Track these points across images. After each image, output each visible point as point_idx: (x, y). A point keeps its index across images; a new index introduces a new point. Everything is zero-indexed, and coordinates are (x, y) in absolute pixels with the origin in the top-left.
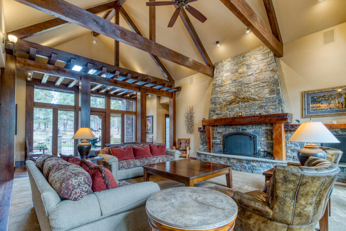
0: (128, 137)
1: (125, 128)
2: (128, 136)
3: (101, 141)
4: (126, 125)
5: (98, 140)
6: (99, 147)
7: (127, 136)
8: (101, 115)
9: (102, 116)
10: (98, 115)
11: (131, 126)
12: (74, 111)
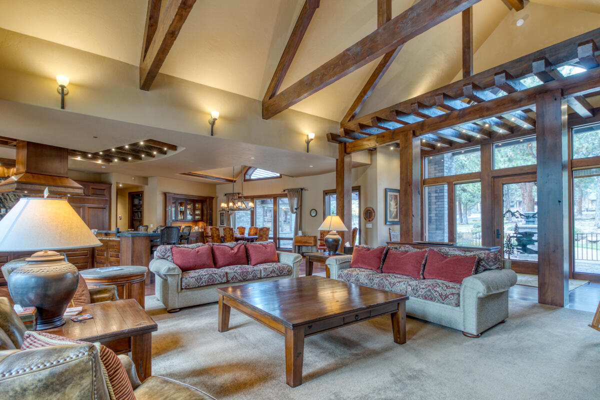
12: (480, 181)
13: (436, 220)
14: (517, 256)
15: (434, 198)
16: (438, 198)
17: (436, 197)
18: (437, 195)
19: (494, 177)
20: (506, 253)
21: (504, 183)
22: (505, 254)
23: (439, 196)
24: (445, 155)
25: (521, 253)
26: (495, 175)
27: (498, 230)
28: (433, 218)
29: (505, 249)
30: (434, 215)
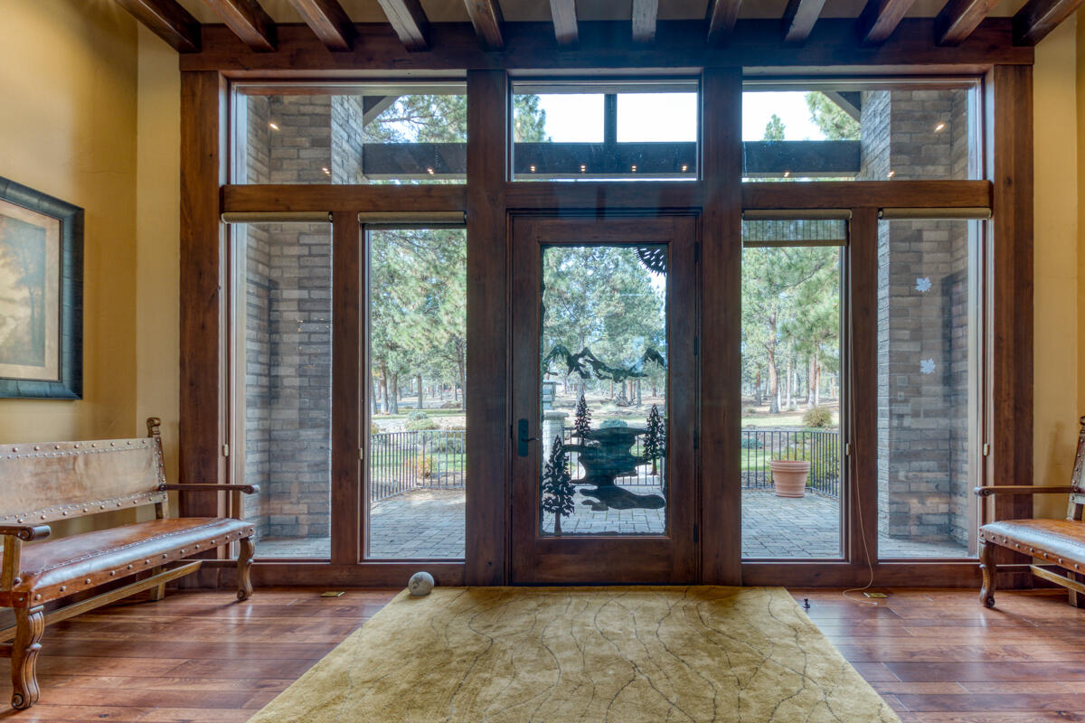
0: (909, 429)
1: (883, 361)
2: (907, 422)
3: (666, 453)
4: (892, 339)
5: (637, 450)
6: (649, 502)
7: (901, 416)
8: (659, 244)
9: (667, 243)
10: (637, 244)
11: (937, 342)
12: (463, 225)
13: (301, 387)
14: (585, 519)
15: (294, 306)
16: (308, 306)
17: (300, 301)
18: (304, 294)
19: (513, 212)
20: (550, 510)
21: (547, 238)
22: (546, 513)
23: (311, 300)
24: (335, 99)
25: (596, 507)
26: (519, 203)
27: (524, 423)
28: (286, 382)
29: (546, 495)
30: (291, 371)
